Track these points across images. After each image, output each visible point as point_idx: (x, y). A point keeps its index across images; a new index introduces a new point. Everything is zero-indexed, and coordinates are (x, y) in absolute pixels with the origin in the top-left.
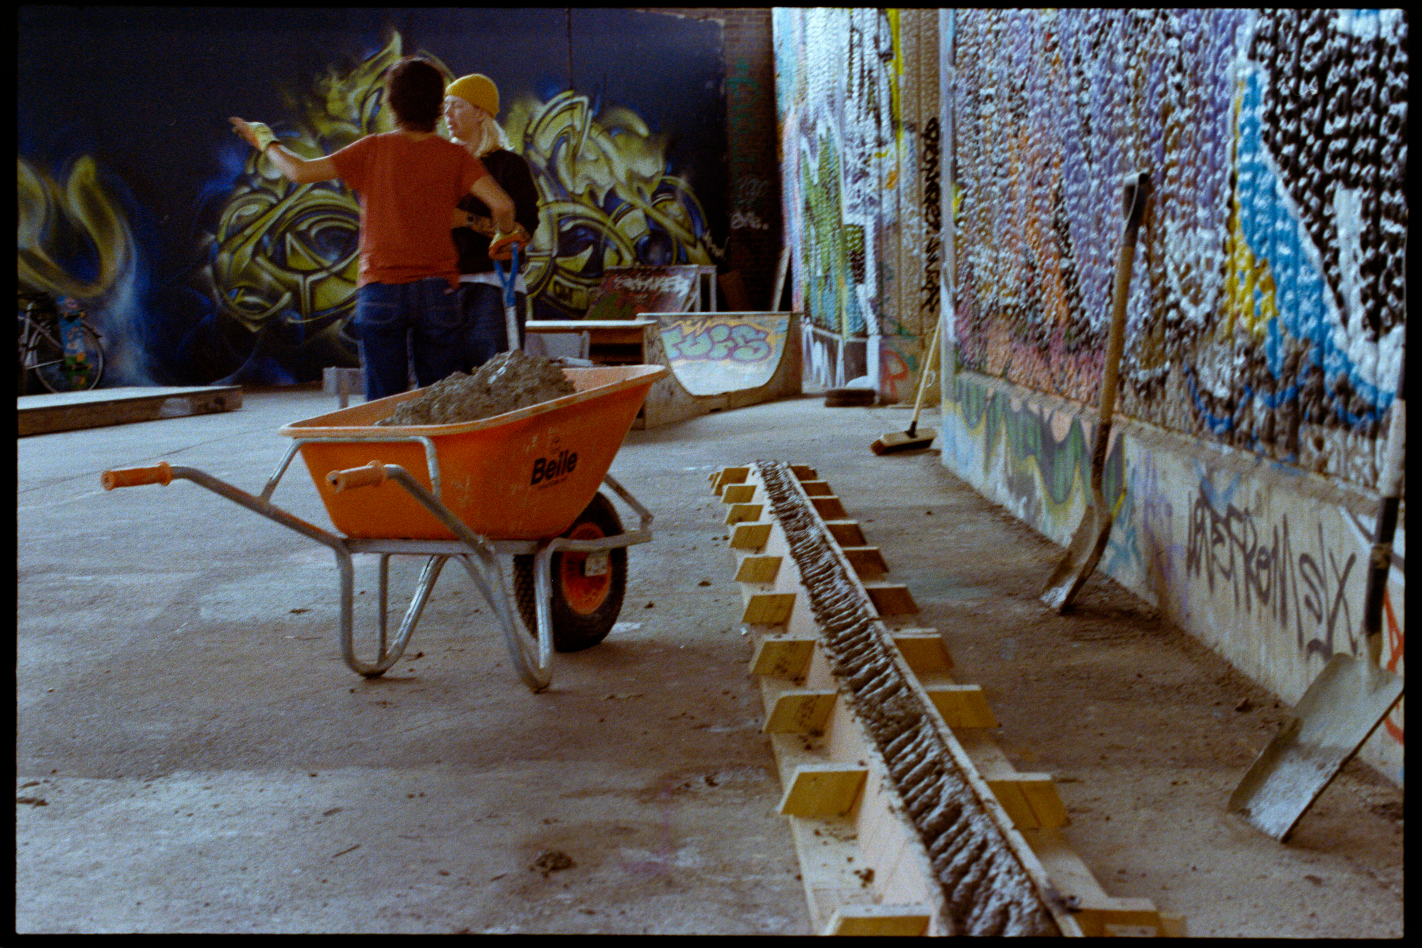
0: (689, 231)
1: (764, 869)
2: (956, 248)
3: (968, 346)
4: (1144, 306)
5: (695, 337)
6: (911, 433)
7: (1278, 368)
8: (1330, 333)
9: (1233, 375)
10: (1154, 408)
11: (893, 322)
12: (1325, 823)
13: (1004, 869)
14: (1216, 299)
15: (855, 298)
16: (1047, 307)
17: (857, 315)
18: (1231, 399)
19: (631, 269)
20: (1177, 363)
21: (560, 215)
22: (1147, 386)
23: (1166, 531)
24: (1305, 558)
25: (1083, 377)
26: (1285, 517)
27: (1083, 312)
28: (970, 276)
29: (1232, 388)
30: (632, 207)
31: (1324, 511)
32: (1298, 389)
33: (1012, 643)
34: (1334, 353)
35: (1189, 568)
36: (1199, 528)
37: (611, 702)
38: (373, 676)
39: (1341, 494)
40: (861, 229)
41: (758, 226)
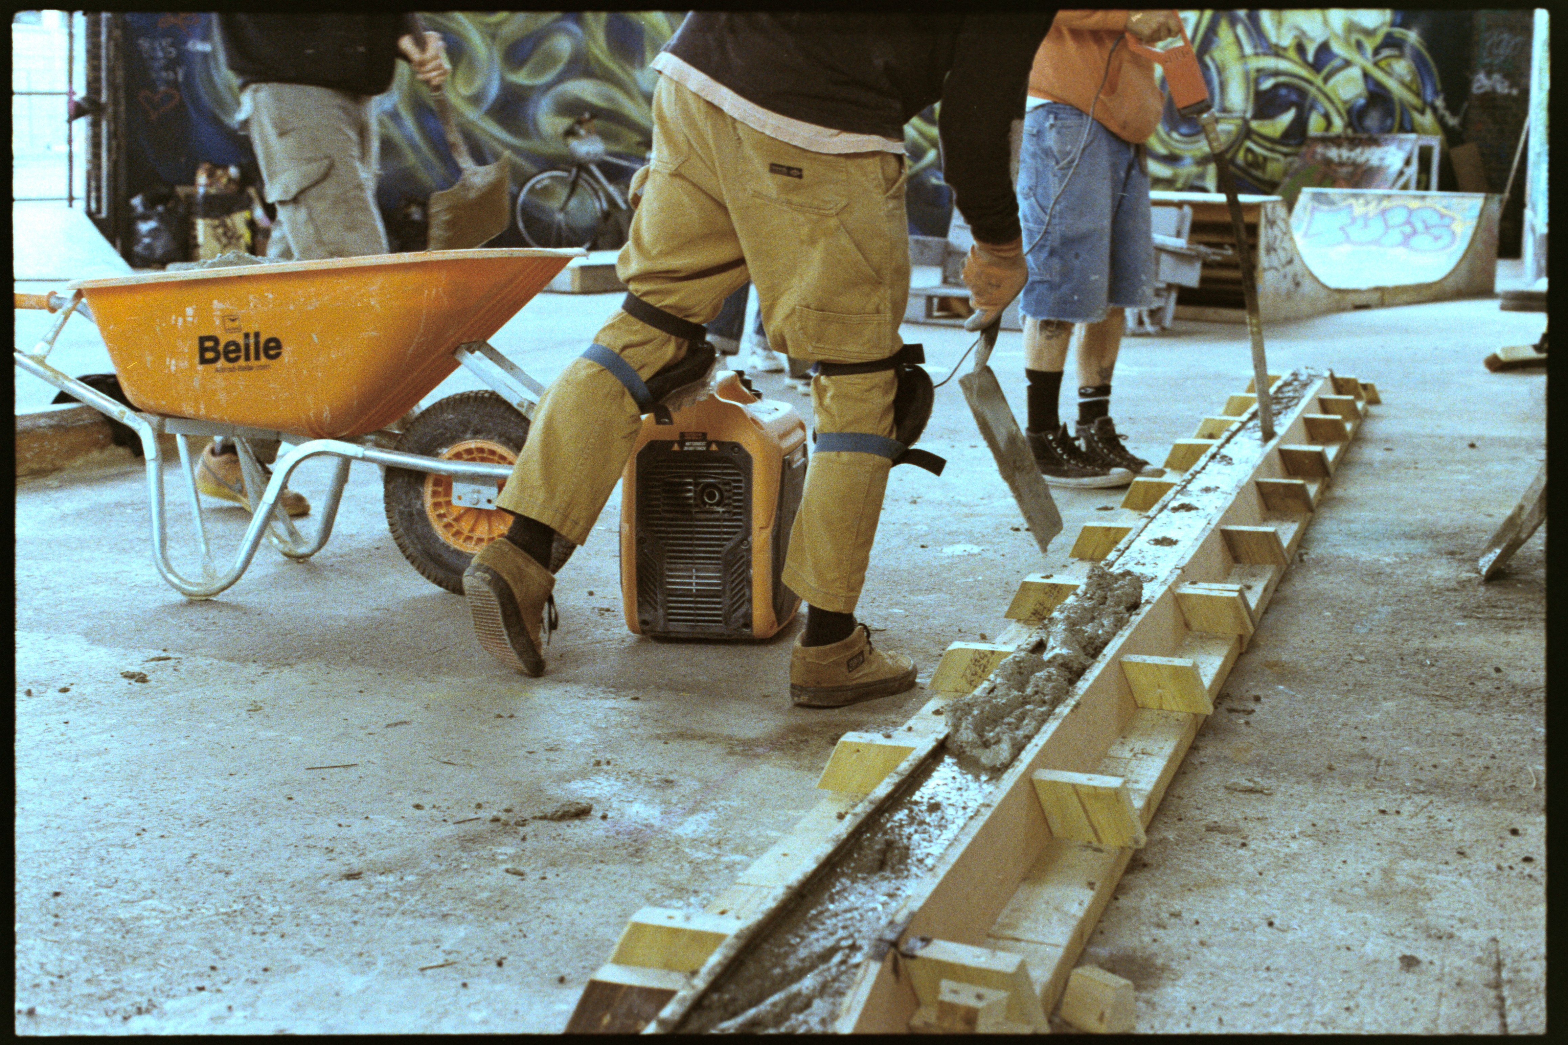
0: (1418, 94)
5: (1367, 220)
6: (1540, 347)
19: (1339, 137)
21: (1259, 71)
30: (1347, 63)
41: (1506, 91)
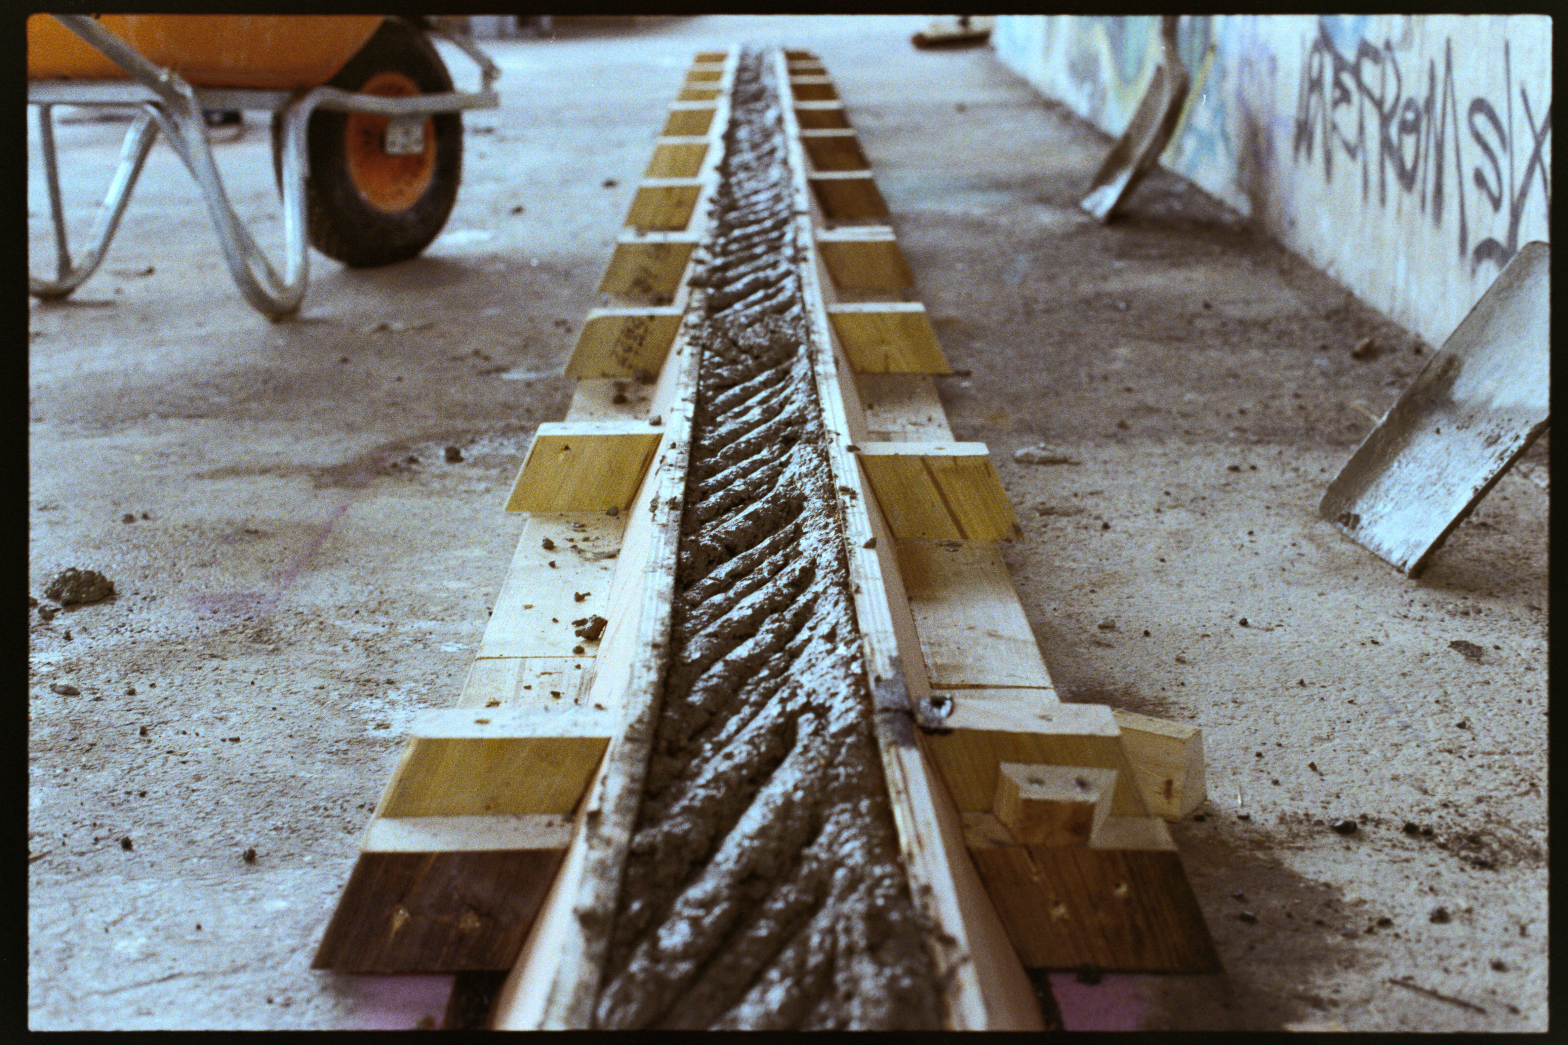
12: (1491, 542)
13: (824, 630)
23: (1267, 95)
24: (1479, 106)
26: (1448, 42)
33: (1023, 262)
35: (1297, 148)
36: (1315, 85)
37: (377, 334)
38: (56, 298)
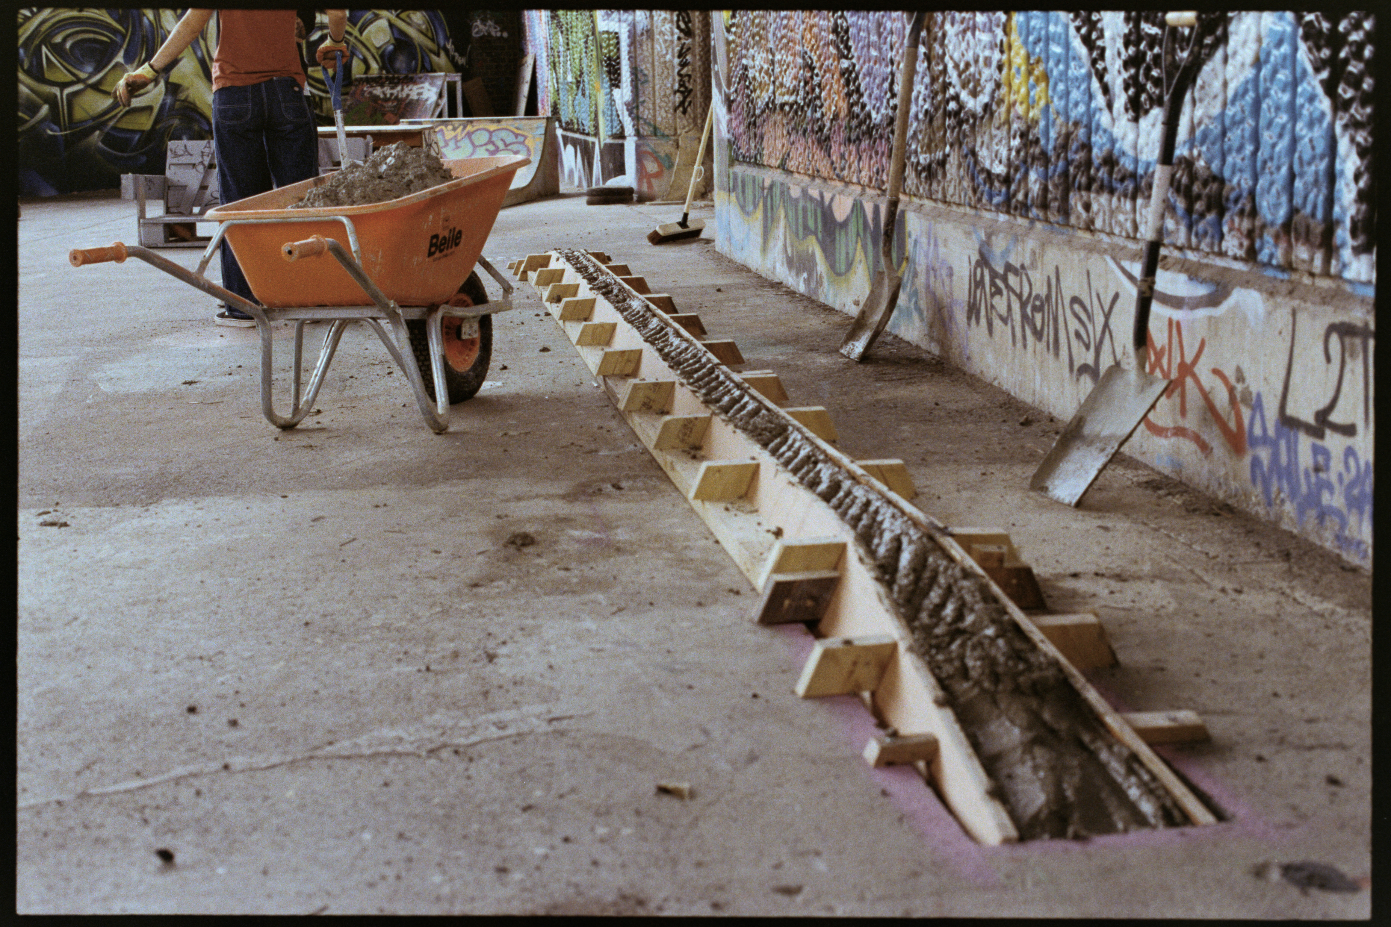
0: (433, 40)
1: (687, 538)
2: (728, 52)
3: (743, 142)
4: (925, 100)
5: (457, 142)
6: (683, 224)
7: (1050, 147)
8: (1097, 116)
9: (1009, 155)
10: (935, 185)
11: (649, 124)
13: (888, 515)
14: (993, 92)
15: (612, 101)
16: (826, 104)
17: (614, 116)
18: (1008, 173)
19: (380, 78)
20: (956, 148)
22: (928, 168)
23: (947, 288)
24: (1075, 300)
25: (865, 163)
26: (1057, 268)
27: (864, 106)
28: (744, 77)
29: (1009, 164)
30: (376, 17)
31: (1092, 260)
32: (1068, 163)
34: (1101, 132)
35: (969, 318)
36: (979, 284)
37: (506, 438)
38: (288, 427)
39: (1106, 246)
40: (617, 36)
41: (499, 34)
